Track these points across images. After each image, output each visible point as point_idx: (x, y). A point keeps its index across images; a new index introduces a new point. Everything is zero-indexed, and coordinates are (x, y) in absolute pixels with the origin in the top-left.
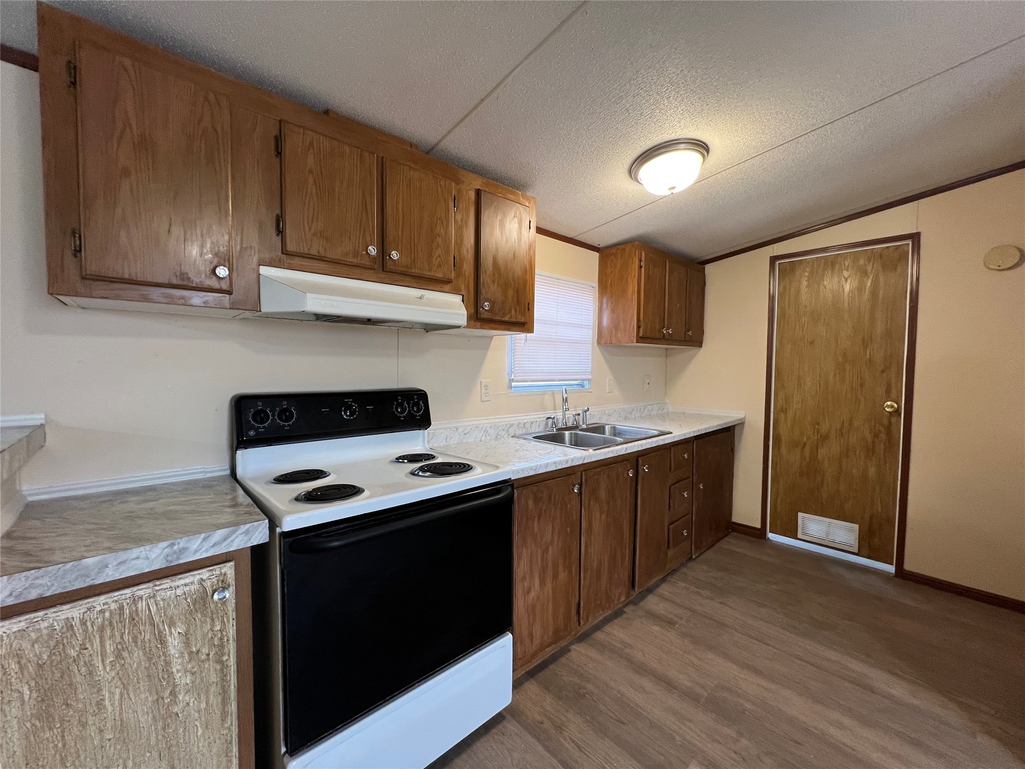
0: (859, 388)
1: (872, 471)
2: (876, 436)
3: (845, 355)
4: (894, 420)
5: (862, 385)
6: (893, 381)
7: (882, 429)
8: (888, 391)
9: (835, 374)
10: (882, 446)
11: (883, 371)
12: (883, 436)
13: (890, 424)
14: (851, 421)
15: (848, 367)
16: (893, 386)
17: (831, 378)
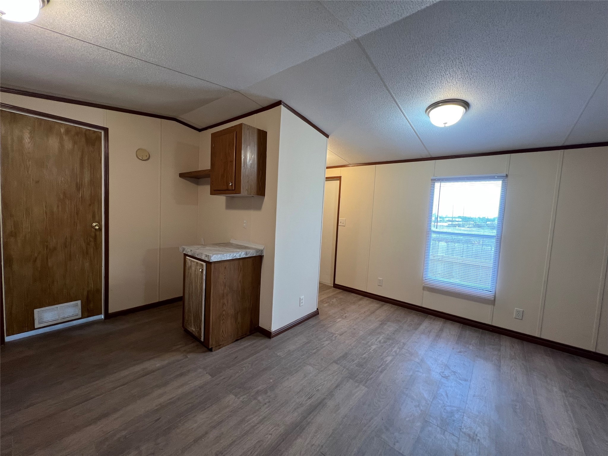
0: (76, 215)
1: (87, 265)
2: (88, 244)
3: (64, 194)
4: (98, 233)
5: (77, 214)
6: (96, 210)
7: (91, 239)
8: (94, 217)
9: (58, 206)
10: (92, 250)
11: (90, 205)
12: (92, 244)
13: (96, 235)
14: (71, 238)
15: (67, 202)
16: (97, 213)
17: (55, 209)
